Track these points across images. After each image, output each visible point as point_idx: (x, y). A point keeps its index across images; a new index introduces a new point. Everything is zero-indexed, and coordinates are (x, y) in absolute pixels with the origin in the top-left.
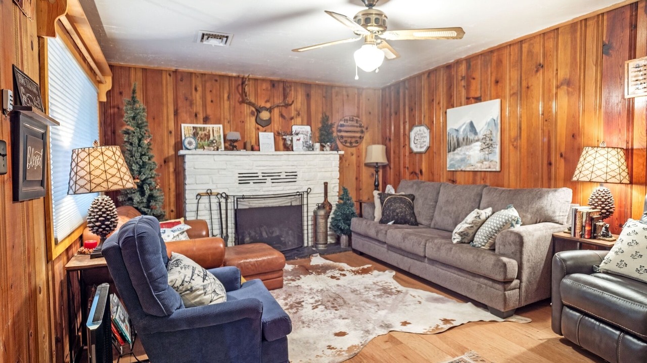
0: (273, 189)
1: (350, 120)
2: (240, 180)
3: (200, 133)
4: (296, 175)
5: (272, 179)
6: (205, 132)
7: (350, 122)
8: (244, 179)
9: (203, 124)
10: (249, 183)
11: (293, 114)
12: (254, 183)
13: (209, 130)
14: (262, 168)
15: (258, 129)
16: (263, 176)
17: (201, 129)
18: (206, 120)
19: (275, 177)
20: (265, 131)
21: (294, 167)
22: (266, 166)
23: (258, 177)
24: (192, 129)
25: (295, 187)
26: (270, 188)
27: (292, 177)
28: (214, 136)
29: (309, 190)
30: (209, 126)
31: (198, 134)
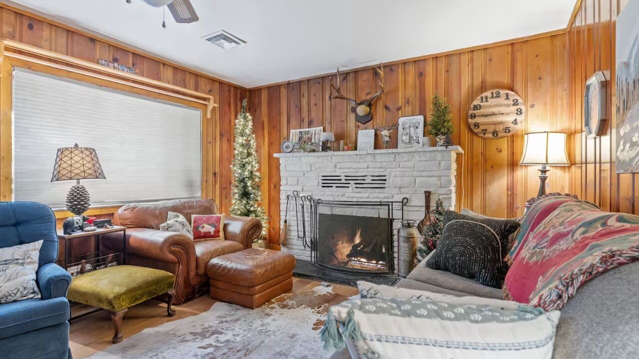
0: (358, 195)
1: (492, 97)
2: (323, 183)
3: (304, 136)
4: (385, 180)
5: (355, 184)
6: (309, 135)
7: (493, 100)
8: (328, 182)
9: (309, 128)
10: (332, 187)
11: (400, 103)
12: (337, 187)
13: (312, 133)
14: (346, 170)
15: (358, 127)
16: (346, 180)
17: (305, 132)
18: (310, 125)
19: (359, 182)
20: (366, 128)
21: (382, 170)
22: (349, 168)
23: (341, 180)
24: (298, 133)
25: (382, 195)
26: (353, 195)
27: (380, 181)
28: (315, 138)
29: (405, 201)
30: (312, 130)
31: (302, 138)
